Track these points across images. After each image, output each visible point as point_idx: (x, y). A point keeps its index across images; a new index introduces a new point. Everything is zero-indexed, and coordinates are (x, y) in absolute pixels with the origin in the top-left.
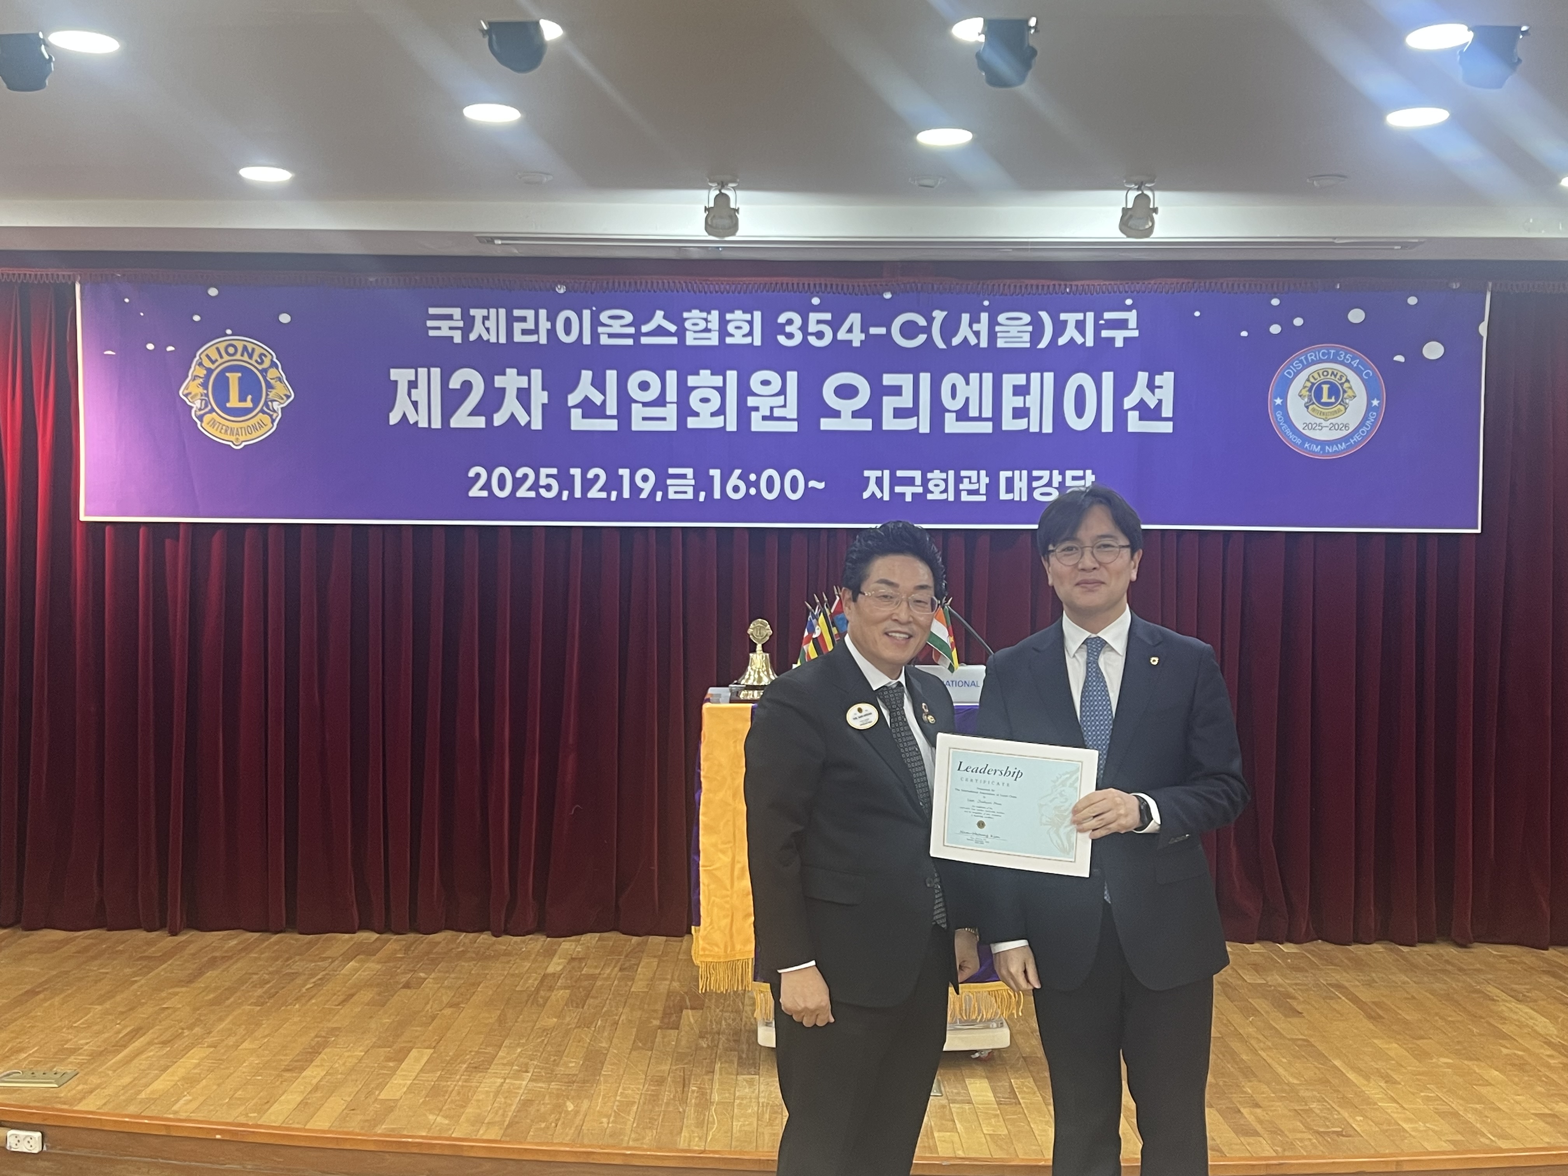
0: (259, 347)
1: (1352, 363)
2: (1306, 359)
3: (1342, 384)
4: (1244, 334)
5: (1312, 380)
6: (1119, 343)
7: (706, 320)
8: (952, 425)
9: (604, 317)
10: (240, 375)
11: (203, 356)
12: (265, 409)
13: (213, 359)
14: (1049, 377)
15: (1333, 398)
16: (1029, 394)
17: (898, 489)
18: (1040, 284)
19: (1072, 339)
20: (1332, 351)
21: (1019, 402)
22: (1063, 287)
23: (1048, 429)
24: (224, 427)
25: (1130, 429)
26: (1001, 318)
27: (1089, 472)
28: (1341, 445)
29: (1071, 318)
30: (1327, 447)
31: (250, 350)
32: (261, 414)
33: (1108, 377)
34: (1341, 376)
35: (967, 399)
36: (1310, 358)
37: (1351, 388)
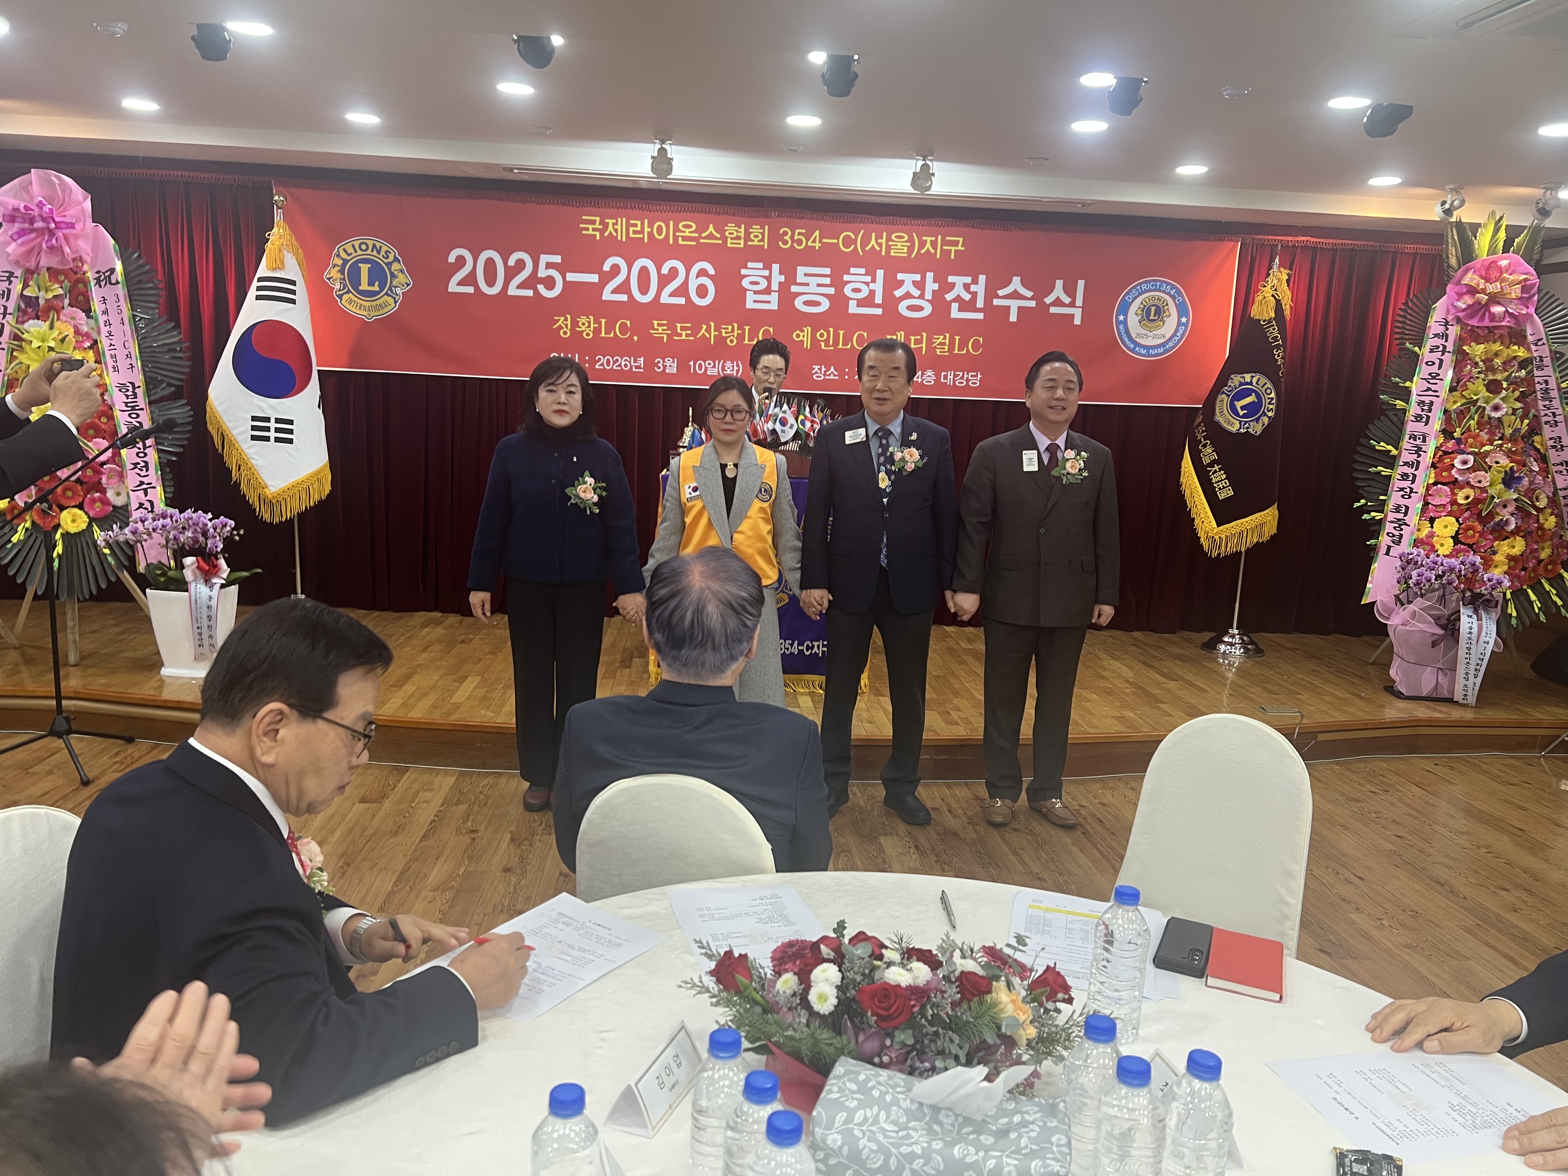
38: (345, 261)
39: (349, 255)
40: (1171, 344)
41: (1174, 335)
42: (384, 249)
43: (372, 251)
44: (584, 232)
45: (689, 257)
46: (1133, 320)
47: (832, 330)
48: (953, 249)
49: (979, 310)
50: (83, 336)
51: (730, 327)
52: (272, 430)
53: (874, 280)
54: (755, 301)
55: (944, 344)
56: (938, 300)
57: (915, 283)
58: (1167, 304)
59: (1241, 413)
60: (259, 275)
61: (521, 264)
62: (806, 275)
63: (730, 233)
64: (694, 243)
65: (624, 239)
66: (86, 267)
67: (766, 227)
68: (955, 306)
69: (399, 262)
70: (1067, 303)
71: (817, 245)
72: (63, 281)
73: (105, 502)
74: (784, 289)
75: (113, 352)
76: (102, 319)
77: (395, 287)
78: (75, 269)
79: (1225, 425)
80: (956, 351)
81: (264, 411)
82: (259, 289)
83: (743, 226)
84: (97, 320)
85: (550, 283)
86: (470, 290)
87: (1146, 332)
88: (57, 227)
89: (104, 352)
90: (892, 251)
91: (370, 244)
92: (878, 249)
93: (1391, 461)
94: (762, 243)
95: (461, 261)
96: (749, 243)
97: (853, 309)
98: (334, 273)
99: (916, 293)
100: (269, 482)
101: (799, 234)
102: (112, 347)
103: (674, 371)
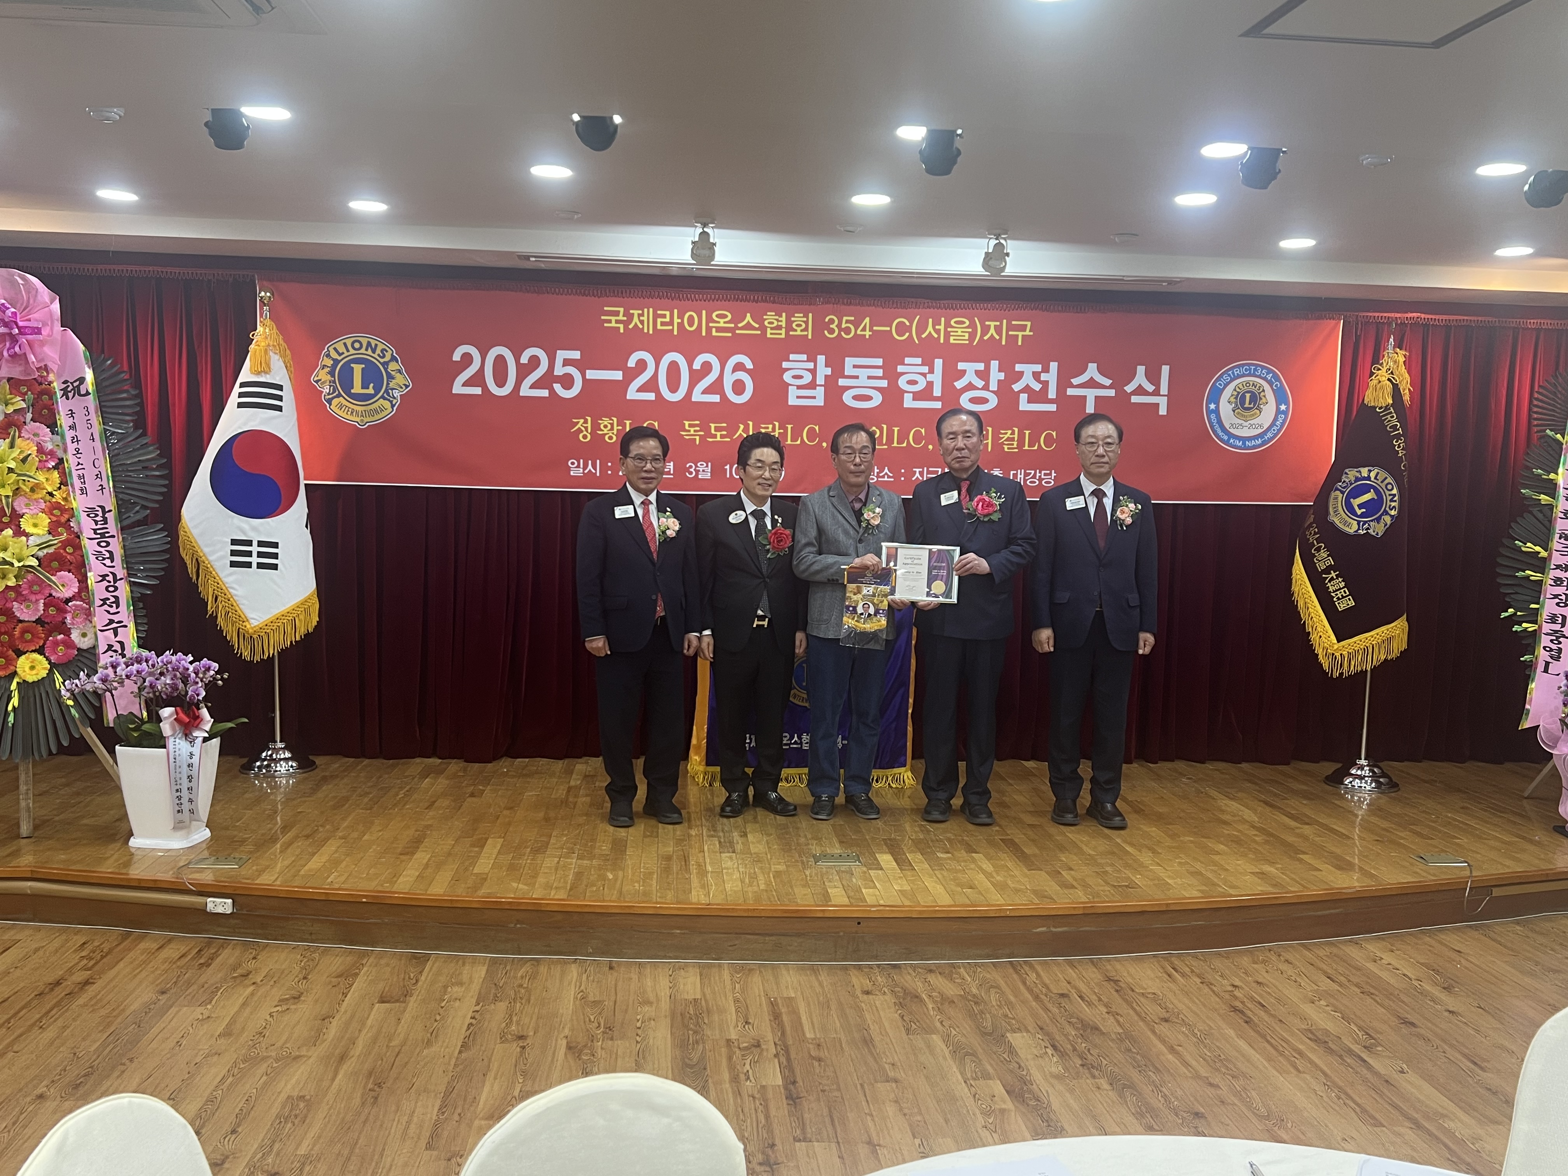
38: (336, 362)
39: (340, 354)
40: (1269, 435)
41: (1273, 424)
42: (380, 347)
43: (367, 350)
44: (606, 325)
45: (724, 352)
46: (1226, 408)
47: (885, 427)
48: (1020, 334)
49: (1051, 401)
50: (46, 455)
51: (770, 426)
52: (255, 554)
53: (931, 371)
54: (798, 397)
55: (1013, 439)
56: (1005, 392)
57: (978, 373)
58: (1263, 391)
59: (1359, 512)
60: (242, 378)
61: (535, 362)
62: (855, 366)
63: (769, 323)
64: (730, 335)
65: (651, 332)
66: (51, 377)
67: (810, 315)
68: (1024, 397)
69: (397, 362)
70: (1151, 391)
71: (868, 333)
72: (26, 393)
73: (69, 644)
74: (830, 382)
75: (80, 472)
76: (69, 435)
77: (392, 389)
78: (40, 379)
79: (1341, 526)
80: (1026, 448)
81: (245, 533)
82: (241, 395)
83: (784, 314)
84: (63, 437)
85: (567, 381)
86: (478, 391)
87: (1241, 422)
88: (21, 333)
89: (70, 472)
90: (952, 338)
91: (364, 342)
92: (936, 336)
93: (1541, 565)
94: (806, 333)
95: (467, 359)
96: (791, 333)
97: (908, 402)
98: (324, 375)
99: (980, 383)
100: (250, 614)
101: (847, 322)
102: (80, 466)
103: (708, 476)
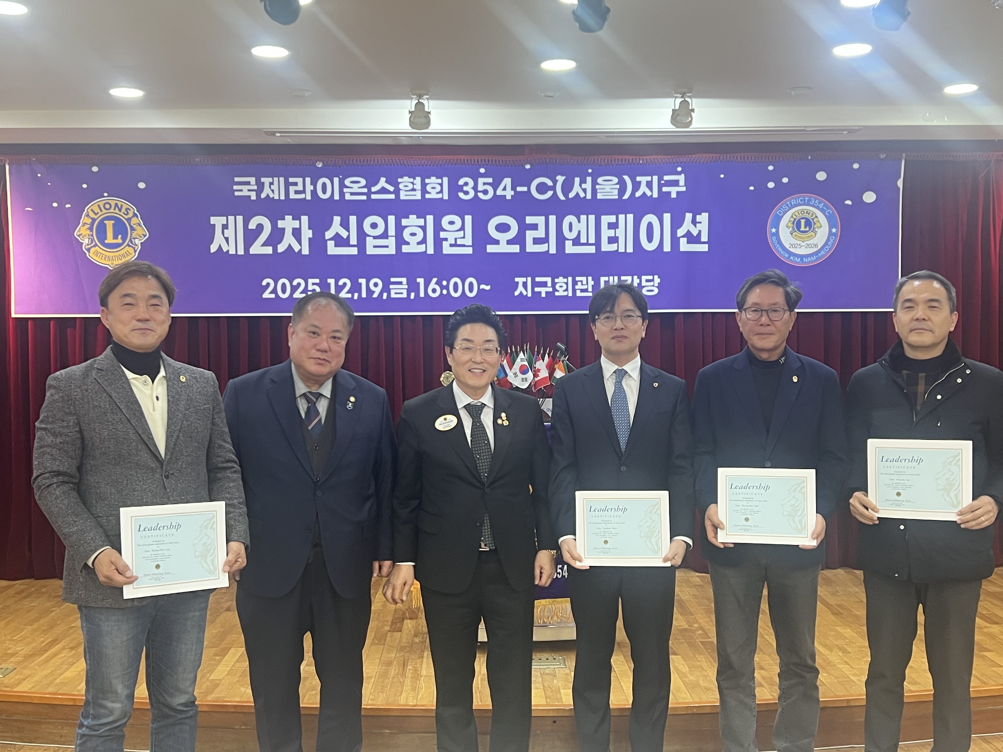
0: (126, 204)
1: (819, 206)
2: (791, 203)
3: (813, 219)
4: (752, 188)
5: (794, 217)
6: (674, 195)
7: (413, 183)
8: (570, 249)
9: (347, 182)
10: (113, 222)
11: (89, 210)
12: (130, 243)
13: (96, 212)
14: (630, 217)
15: (808, 227)
16: (618, 228)
17: (537, 289)
18: (624, 159)
19: (644, 193)
20: (807, 199)
21: (611, 233)
22: (638, 160)
23: (630, 250)
24: (104, 256)
25: (682, 249)
26: (600, 180)
27: (656, 277)
28: (813, 257)
29: (643, 180)
30: (804, 259)
31: (120, 206)
32: (127, 247)
33: (667, 217)
34: (812, 214)
35: (579, 232)
36: (793, 203)
37: (818, 221)
